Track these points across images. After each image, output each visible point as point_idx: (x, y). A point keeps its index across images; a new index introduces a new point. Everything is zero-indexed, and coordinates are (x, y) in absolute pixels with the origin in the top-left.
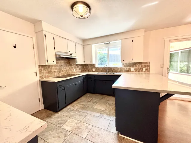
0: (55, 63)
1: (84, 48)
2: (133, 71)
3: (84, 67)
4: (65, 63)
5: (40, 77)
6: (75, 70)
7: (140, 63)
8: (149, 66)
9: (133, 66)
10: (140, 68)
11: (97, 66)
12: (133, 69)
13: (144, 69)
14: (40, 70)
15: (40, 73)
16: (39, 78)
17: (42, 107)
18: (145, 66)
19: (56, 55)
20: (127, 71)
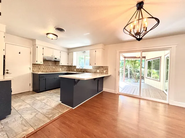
0: (42, 63)
1: (68, 54)
2: (98, 73)
3: (69, 68)
4: (52, 64)
5: (33, 71)
6: (60, 69)
7: (102, 66)
8: (107, 69)
9: (98, 69)
10: (103, 70)
11: (77, 67)
12: (98, 71)
13: (105, 72)
14: (33, 67)
15: (33, 69)
16: (31, 71)
17: (31, 89)
18: (105, 69)
19: (43, 58)
20: (95, 72)
